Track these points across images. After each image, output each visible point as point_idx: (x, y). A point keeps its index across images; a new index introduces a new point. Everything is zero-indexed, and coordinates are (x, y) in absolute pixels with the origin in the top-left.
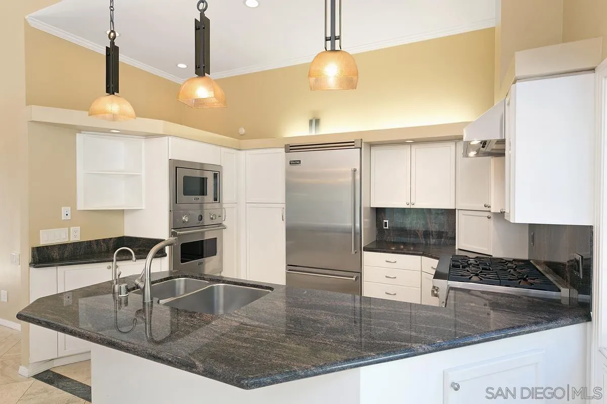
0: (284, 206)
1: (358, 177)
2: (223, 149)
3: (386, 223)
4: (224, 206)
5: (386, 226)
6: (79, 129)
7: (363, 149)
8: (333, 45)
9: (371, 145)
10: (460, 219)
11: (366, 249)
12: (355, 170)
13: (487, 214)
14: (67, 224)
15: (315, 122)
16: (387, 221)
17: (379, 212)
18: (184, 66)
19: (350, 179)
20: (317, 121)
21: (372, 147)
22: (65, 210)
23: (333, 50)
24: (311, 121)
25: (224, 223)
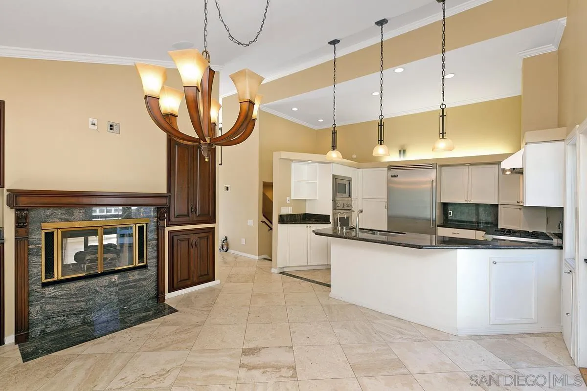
0: (387, 200)
1: (434, 184)
2: (352, 168)
3: (450, 212)
4: (353, 200)
5: (450, 214)
6: (292, 161)
7: (437, 169)
8: (443, 136)
9: (441, 166)
10: (501, 211)
11: (439, 226)
12: (433, 181)
13: (519, 207)
14: (288, 205)
15: (403, 151)
16: (451, 211)
17: (445, 206)
18: (322, 121)
19: (430, 185)
20: (404, 151)
21: (442, 168)
22: (288, 198)
23: (443, 138)
24: (400, 151)
25: (352, 209)
